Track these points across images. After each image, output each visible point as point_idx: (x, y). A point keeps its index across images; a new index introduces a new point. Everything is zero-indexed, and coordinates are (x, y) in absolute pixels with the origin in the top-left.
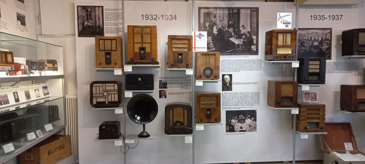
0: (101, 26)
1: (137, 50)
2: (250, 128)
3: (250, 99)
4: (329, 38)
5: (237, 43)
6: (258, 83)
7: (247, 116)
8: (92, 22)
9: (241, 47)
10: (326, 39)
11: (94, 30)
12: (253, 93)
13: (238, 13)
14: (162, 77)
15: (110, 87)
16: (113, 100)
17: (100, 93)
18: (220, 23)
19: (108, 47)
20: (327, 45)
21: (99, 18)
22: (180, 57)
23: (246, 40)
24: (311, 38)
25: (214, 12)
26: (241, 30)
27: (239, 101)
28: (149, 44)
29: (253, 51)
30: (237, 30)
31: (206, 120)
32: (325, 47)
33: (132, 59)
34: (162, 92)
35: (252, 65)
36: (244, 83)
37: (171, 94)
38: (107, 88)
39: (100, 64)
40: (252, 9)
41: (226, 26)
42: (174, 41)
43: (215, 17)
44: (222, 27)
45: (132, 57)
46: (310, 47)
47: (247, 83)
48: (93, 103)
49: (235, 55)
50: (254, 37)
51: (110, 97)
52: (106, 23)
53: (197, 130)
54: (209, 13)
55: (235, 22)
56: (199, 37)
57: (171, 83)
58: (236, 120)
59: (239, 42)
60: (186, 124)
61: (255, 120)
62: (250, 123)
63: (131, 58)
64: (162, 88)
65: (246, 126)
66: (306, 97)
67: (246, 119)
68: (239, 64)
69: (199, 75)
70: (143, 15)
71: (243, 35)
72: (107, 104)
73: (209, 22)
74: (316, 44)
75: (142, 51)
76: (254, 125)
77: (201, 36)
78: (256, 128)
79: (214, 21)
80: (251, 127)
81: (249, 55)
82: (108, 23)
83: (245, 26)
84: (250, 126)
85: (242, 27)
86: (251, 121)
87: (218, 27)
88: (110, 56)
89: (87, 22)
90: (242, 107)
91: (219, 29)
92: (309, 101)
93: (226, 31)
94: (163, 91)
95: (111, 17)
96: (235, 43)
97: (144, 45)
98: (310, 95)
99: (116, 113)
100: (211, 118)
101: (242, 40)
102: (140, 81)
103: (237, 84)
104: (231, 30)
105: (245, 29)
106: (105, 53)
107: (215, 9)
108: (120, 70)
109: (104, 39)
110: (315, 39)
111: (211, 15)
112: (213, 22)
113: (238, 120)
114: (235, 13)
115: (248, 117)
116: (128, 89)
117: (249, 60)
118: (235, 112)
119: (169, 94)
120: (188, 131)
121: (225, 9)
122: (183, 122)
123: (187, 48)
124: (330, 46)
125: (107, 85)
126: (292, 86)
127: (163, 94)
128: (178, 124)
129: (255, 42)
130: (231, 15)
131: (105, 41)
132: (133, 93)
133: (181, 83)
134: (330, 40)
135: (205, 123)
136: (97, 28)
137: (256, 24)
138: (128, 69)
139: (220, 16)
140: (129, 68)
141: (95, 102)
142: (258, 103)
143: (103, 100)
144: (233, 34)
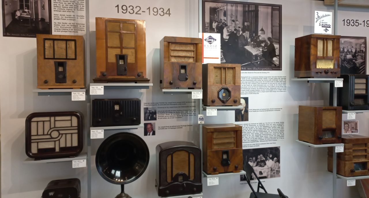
0: (47, 20)
1: (112, 59)
2: (272, 173)
3: (272, 132)
4: (364, 50)
5: (254, 54)
6: (281, 109)
7: (267, 156)
8: (30, 12)
9: (260, 59)
10: (361, 51)
11: (34, 25)
12: (275, 123)
13: (256, 12)
14: (148, 103)
15: (63, 122)
16: (69, 145)
17: (46, 133)
18: (232, 24)
19: (60, 53)
20: (362, 59)
21: (43, 7)
22: (183, 71)
23: (266, 50)
24: (343, 49)
25: (224, 8)
26: (260, 36)
27: (257, 135)
28: (133, 51)
29: (275, 65)
30: (254, 35)
31: (222, 169)
32: (359, 61)
33: (103, 75)
34: (149, 126)
35: (274, 84)
36: (264, 110)
37: (163, 128)
38: (58, 124)
39: (46, 82)
40: (274, 7)
41: (240, 29)
42: (172, 47)
43: (225, 14)
44: (235, 30)
45: (104, 70)
46: (343, 60)
47: (268, 110)
48: (31, 152)
49: (252, 70)
50: (276, 46)
51: (63, 140)
52: (54, 15)
53: (208, 185)
54: (217, 9)
55: (251, 23)
56: (209, 41)
57: (163, 112)
58: (254, 162)
59: (257, 51)
60: (192, 178)
61: (278, 161)
62: (272, 165)
63: (101, 72)
64: (148, 120)
65: (267, 171)
66: (345, 128)
67: (266, 161)
68: (257, 83)
69: (211, 100)
70: (118, 6)
71: (262, 42)
72: (57, 152)
73: (217, 22)
74: (349, 56)
75: (120, 61)
76: (277, 168)
77: (212, 40)
78: (280, 173)
79: (224, 20)
80: (274, 172)
81: (271, 70)
82: (59, 16)
83: (264, 29)
84: (272, 170)
85: (260, 30)
86: (273, 162)
87: (230, 29)
88: (65, 70)
89: (21, 11)
90: (261, 144)
91: (230, 32)
92: (349, 132)
93: (240, 35)
94: (150, 124)
95: (64, 6)
96: (252, 54)
97: (125, 52)
98: (350, 124)
99: (73, 167)
100: (228, 165)
101: (261, 50)
102: (117, 110)
103: (255, 110)
104: (247, 34)
105: (264, 33)
106: (55, 63)
107: (225, 4)
108: (81, 93)
109: (54, 40)
110: (348, 51)
111: (220, 11)
112: (223, 22)
113: (256, 162)
114: (252, 11)
115: (269, 157)
116: (97, 124)
117: (270, 77)
118: (252, 151)
119: (159, 129)
120: (195, 189)
121: (239, 5)
122: (187, 174)
123: (194, 57)
124: (365, 60)
125: (58, 118)
126: (335, 114)
127: (150, 129)
128: (180, 179)
129: (277, 53)
130: (247, 13)
131: (56, 42)
132: (105, 130)
133: (178, 112)
134: (365, 52)
135: (220, 173)
136: (40, 23)
137: (278, 28)
138: (97, 90)
139: (232, 15)
140: (99, 89)
141: (34, 150)
142: (282, 137)
143: (49, 145)
144: (249, 40)
